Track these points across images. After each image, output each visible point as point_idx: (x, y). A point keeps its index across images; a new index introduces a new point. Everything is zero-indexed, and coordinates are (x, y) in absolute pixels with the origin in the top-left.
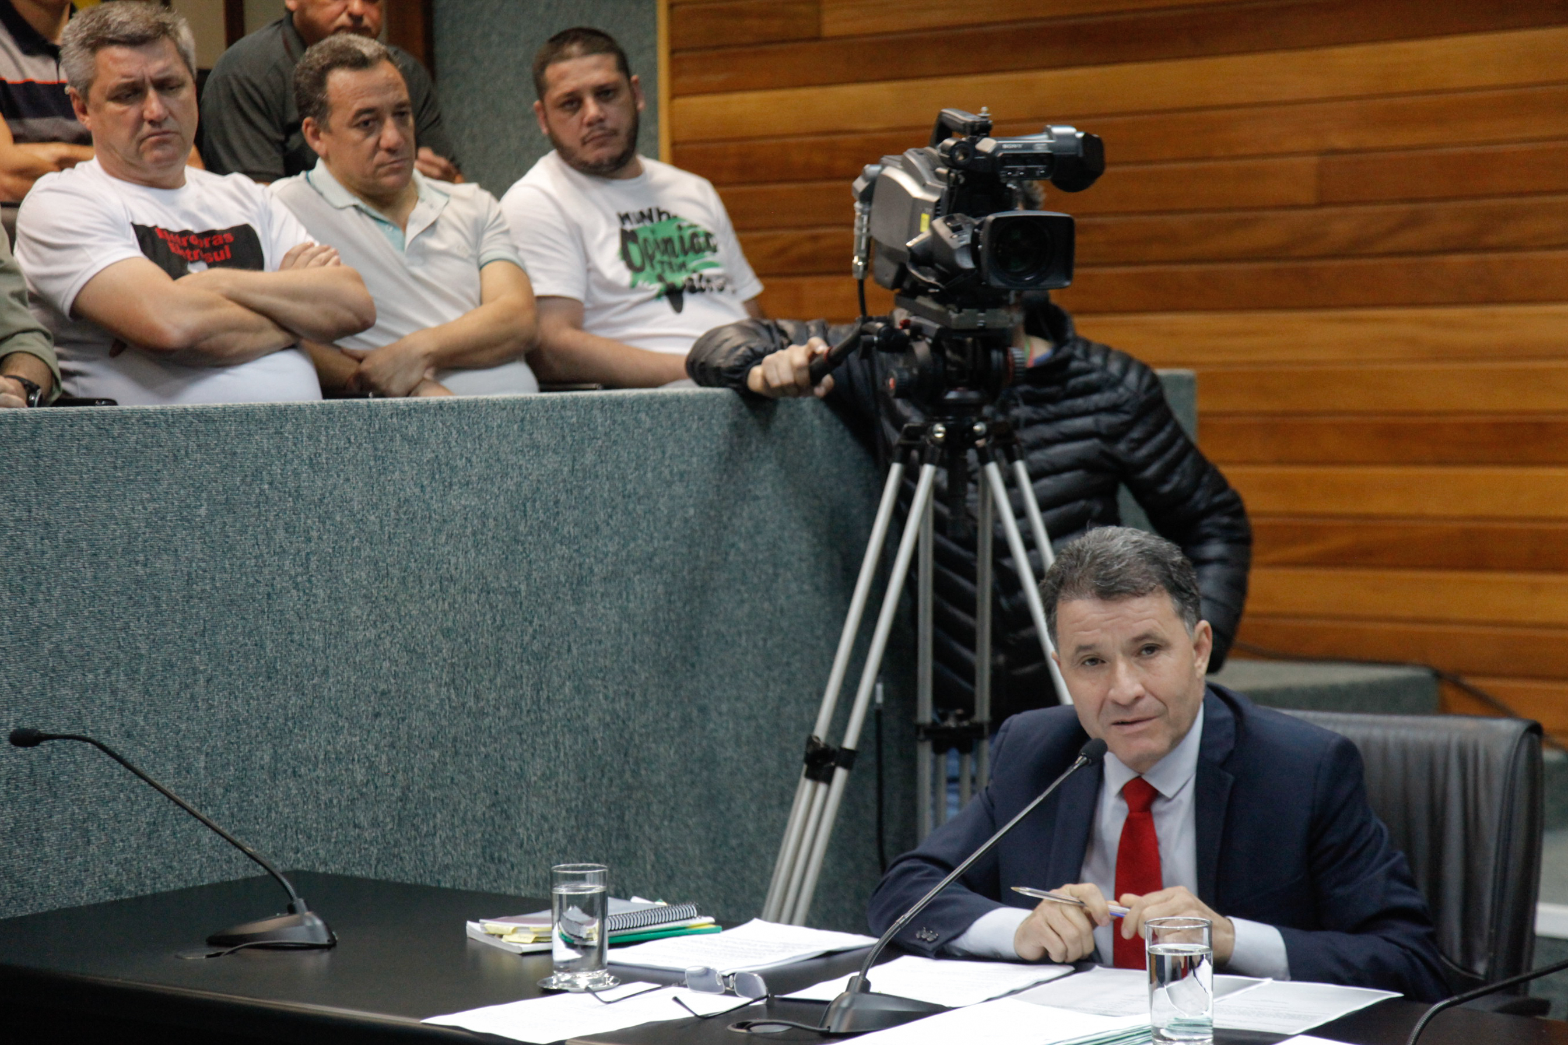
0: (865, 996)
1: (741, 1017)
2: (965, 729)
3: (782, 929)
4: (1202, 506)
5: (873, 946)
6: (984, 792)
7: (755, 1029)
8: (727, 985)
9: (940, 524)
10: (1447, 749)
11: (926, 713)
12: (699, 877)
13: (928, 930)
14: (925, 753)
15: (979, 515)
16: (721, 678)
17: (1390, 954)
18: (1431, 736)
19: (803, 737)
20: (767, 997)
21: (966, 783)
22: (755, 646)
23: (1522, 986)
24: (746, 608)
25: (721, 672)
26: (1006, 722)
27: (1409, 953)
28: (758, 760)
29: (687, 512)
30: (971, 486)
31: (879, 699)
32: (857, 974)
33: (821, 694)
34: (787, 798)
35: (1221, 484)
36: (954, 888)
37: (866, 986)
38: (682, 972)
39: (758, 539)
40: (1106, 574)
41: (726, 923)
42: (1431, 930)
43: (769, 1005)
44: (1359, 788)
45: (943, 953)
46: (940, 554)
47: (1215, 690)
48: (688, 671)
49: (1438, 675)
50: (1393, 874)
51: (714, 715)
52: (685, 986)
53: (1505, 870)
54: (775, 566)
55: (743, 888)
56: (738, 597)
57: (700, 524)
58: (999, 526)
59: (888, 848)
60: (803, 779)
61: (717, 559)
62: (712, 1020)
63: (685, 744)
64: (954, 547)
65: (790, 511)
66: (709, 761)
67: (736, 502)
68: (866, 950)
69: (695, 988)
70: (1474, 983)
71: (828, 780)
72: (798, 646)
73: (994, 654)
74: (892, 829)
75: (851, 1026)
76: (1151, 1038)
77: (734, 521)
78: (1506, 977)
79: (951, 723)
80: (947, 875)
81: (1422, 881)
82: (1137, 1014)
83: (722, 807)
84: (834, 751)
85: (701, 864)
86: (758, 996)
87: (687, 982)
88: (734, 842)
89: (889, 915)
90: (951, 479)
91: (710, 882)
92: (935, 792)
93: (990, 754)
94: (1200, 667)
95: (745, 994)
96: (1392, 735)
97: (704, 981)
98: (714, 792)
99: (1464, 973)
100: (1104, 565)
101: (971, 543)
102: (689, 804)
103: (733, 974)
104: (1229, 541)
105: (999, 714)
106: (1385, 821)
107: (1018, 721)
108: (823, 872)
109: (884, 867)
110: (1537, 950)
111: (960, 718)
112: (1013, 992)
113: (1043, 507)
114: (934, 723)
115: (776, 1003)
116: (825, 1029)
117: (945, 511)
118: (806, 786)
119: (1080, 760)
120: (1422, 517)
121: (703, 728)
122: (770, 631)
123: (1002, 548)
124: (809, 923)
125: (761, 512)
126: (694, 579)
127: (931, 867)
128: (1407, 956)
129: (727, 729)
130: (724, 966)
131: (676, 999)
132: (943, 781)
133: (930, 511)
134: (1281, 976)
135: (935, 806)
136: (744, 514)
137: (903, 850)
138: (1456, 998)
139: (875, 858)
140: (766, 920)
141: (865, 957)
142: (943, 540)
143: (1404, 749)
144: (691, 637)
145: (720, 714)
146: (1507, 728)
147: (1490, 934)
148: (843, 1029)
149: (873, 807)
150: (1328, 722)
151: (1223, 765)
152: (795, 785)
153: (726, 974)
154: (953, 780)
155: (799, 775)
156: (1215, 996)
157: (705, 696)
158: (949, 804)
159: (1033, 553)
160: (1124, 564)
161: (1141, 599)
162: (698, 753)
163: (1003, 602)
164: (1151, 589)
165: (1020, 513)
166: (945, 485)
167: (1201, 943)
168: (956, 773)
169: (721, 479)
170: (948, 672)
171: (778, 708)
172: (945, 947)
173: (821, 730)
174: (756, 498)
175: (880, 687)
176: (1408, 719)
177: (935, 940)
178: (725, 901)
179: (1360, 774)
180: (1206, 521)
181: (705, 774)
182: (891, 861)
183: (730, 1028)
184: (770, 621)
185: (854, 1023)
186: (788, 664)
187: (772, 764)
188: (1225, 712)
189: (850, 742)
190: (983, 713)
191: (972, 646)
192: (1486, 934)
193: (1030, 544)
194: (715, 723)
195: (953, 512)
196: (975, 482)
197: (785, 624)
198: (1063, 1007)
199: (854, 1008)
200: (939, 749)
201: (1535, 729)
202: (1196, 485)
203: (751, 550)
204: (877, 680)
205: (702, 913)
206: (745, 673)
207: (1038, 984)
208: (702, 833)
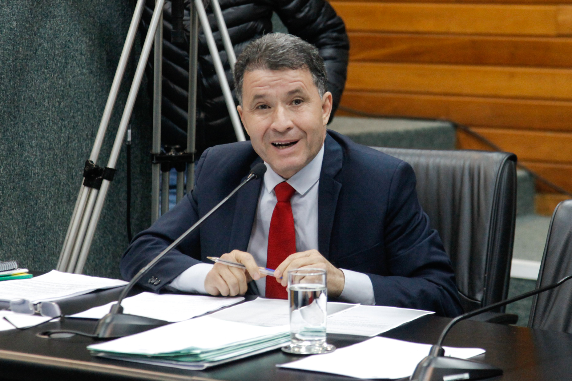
0: (120, 316)
1: (45, 328)
2: (180, 156)
3: (69, 276)
4: (321, 26)
5: (126, 286)
6: (190, 193)
7: (54, 336)
8: (36, 309)
9: (166, 34)
10: (463, 169)
11: (157, 148)
12: (18, 245)
13: (155, 278)
14: (156, 171)
15: (190, 29)
16: (33, 125)
17: (431, 289)
18: (454, 162)
19: (83, 161)
20: (60, 316)
21: (181, 188)
22: (53, 106)
23: (502, 308)
24: (48, 83)
25: (32, 121)
26: (205, 152)
27: (441, 288)
28: (55, 175)
29: (12, 25)
30: (185, 12)
31: (129, 139)
32: (116, 303)
33: (93, 136)
34: (72, 198)
35: (332, 14)
36: (173, 252)
37: (121, 310)
38: (8, 302)
39: (56, 41)
40: (275, 55)
41: (35, 272)
42: (453, 275)
43: (62, 322)
44: (413, 193)
45: (164, 290)
46: (166, 52)
47: (330, 133)
48: (12, 120)
49: (456, 126)
50: (432, 243)
51: (28, 147)
52: (10, 310)
53: (494, 240)
54: (66, 58)
55: (44, 251)
56: (43, 76)
57: (20, 32)
58: (203, 36)
59: (132, 227)
60: (82, 186)
61: (30, 53)
62: (26, 331)
63: (9, 165)
64: (174, 48)
65: (75, 25)
66: (25, 175)
67: (42, 18)
68: (121, 288)
69: (16, 311)
70: (474, 305)
71: (98, 188)
72: (80, 106)
73: (198, 112)
74: (135, 216)
75: (111, 334)
76: (290, 339)
77: (41, 30)
78: (494, 303)
79: (172, 153)
80: (169, 245)
81: (447, 247)
82: (281, 325)
83: (32, 203)
84: (102, 170)
85: (19, 237)
86: (55, 316)
87: (11, 308)
88: (39, 224)
89: (133, 268)
90: (173, 6)
91: (24, 248)
92: (162, 194)
93: (195, 172)
94: (325, 118)
95: (47, 314)
96: (431, 161)
97: (22, 307)
98: (27, 193)
99: (470, 300)
100: (273, 51)
101: (185, 46)
102: (12, 201)
103: (40, 303)
104: (336, 47)
105: (201, 147)
106: (426, 212)
107: (211, 151)
108: (94, 242)
109: (130, 238)
110: (511, 287)
111: (177, 150)
112: (208, 313)
113: (229, 25)
114: (162, 153)
115: (66, 320)
116: (95, 335)
117: (170, 26)
118: (85, 190)
119: (250, 176)
120: (447, 33)
121: (21, 155)
122: (63, 97)
123: (204, 49)
124: (85, 272)
125: (57, 25)
126: (16, 65)
127: (157, 239)
128: (440, 290)
129: (36, 155)
130: (34, 298)
131: (5, 318)
132: (167, 187)
133: (161, 26)
134: (370, 302)
135: (162, 202)
136: (47, 26)
137: (142, 229)
138: (466, 314)
139: (125, 233)
140: (58, 270)
141: (121, 291)
142: (168, 44)
143: (438, 169)
144: (14, 100)
145: (32, 147)
146: (497, 158)
147: (485, 277)
148: (107, 335)
149: (125, 203)
150: (395, 153)
151: (335, 177)
152: (78, 190)
153: (35, 303)
154: (172, 187)
155: (80, 184)
156: (328, 314)
157: (22, 136)
158: (170, 201)
159: (222, 52)
160: (285, 50)
161: (295, 71)
162: (18, 170)
163: (205, 82)
164: (301, 66)
165: (215, 28)
166: (170, 11)
167: (321, 284)
168: (175, 183)
169: (33, 5)
170: (170, 123)
171: (67, 143)
172: (166, 287)
173: (94, 157)
174: (55, 17)
175: (129, 131)
176: (441, 152)
177: (159, 284)
178: (33, 259)
179: (415, 184)
180: (324, 35)
181: (22, 183)
182: (135, 235)
183: (38, 335)
184: (63, 91)
185: (113, 332)
186: (73, 117)
187: (63, 177)
188: (337, 147)
189: (111, 164)
190: (191, 147)
191: (185, 107)
192: (483, 276)
193: (221, 47)
194: (28, 152)
195: (175, 27)
196: (188, 9)
197: (72, 93)
198: (238, 321)
199: (114, 323)
200: (165, 169)
201: (513, 158)
202: (318, 14)
203: (51, 48)
204: (128, 128)
205: (21, 266)
206: (47, 122)
207: (223, 308)
208: (20, 218)
